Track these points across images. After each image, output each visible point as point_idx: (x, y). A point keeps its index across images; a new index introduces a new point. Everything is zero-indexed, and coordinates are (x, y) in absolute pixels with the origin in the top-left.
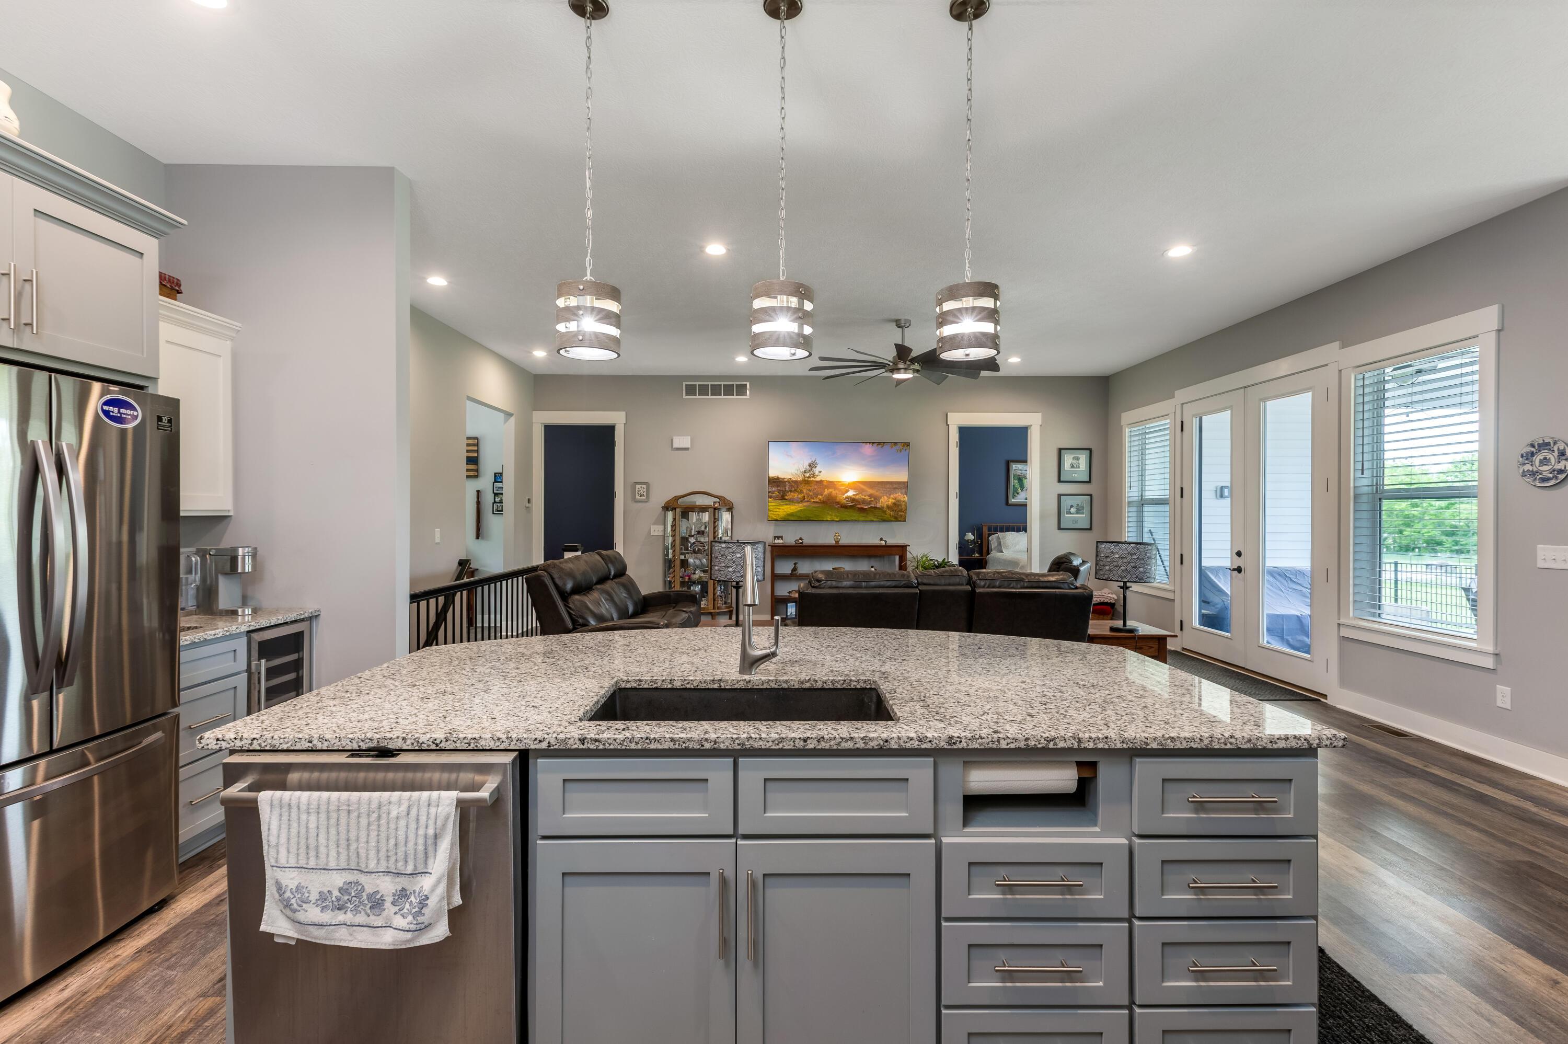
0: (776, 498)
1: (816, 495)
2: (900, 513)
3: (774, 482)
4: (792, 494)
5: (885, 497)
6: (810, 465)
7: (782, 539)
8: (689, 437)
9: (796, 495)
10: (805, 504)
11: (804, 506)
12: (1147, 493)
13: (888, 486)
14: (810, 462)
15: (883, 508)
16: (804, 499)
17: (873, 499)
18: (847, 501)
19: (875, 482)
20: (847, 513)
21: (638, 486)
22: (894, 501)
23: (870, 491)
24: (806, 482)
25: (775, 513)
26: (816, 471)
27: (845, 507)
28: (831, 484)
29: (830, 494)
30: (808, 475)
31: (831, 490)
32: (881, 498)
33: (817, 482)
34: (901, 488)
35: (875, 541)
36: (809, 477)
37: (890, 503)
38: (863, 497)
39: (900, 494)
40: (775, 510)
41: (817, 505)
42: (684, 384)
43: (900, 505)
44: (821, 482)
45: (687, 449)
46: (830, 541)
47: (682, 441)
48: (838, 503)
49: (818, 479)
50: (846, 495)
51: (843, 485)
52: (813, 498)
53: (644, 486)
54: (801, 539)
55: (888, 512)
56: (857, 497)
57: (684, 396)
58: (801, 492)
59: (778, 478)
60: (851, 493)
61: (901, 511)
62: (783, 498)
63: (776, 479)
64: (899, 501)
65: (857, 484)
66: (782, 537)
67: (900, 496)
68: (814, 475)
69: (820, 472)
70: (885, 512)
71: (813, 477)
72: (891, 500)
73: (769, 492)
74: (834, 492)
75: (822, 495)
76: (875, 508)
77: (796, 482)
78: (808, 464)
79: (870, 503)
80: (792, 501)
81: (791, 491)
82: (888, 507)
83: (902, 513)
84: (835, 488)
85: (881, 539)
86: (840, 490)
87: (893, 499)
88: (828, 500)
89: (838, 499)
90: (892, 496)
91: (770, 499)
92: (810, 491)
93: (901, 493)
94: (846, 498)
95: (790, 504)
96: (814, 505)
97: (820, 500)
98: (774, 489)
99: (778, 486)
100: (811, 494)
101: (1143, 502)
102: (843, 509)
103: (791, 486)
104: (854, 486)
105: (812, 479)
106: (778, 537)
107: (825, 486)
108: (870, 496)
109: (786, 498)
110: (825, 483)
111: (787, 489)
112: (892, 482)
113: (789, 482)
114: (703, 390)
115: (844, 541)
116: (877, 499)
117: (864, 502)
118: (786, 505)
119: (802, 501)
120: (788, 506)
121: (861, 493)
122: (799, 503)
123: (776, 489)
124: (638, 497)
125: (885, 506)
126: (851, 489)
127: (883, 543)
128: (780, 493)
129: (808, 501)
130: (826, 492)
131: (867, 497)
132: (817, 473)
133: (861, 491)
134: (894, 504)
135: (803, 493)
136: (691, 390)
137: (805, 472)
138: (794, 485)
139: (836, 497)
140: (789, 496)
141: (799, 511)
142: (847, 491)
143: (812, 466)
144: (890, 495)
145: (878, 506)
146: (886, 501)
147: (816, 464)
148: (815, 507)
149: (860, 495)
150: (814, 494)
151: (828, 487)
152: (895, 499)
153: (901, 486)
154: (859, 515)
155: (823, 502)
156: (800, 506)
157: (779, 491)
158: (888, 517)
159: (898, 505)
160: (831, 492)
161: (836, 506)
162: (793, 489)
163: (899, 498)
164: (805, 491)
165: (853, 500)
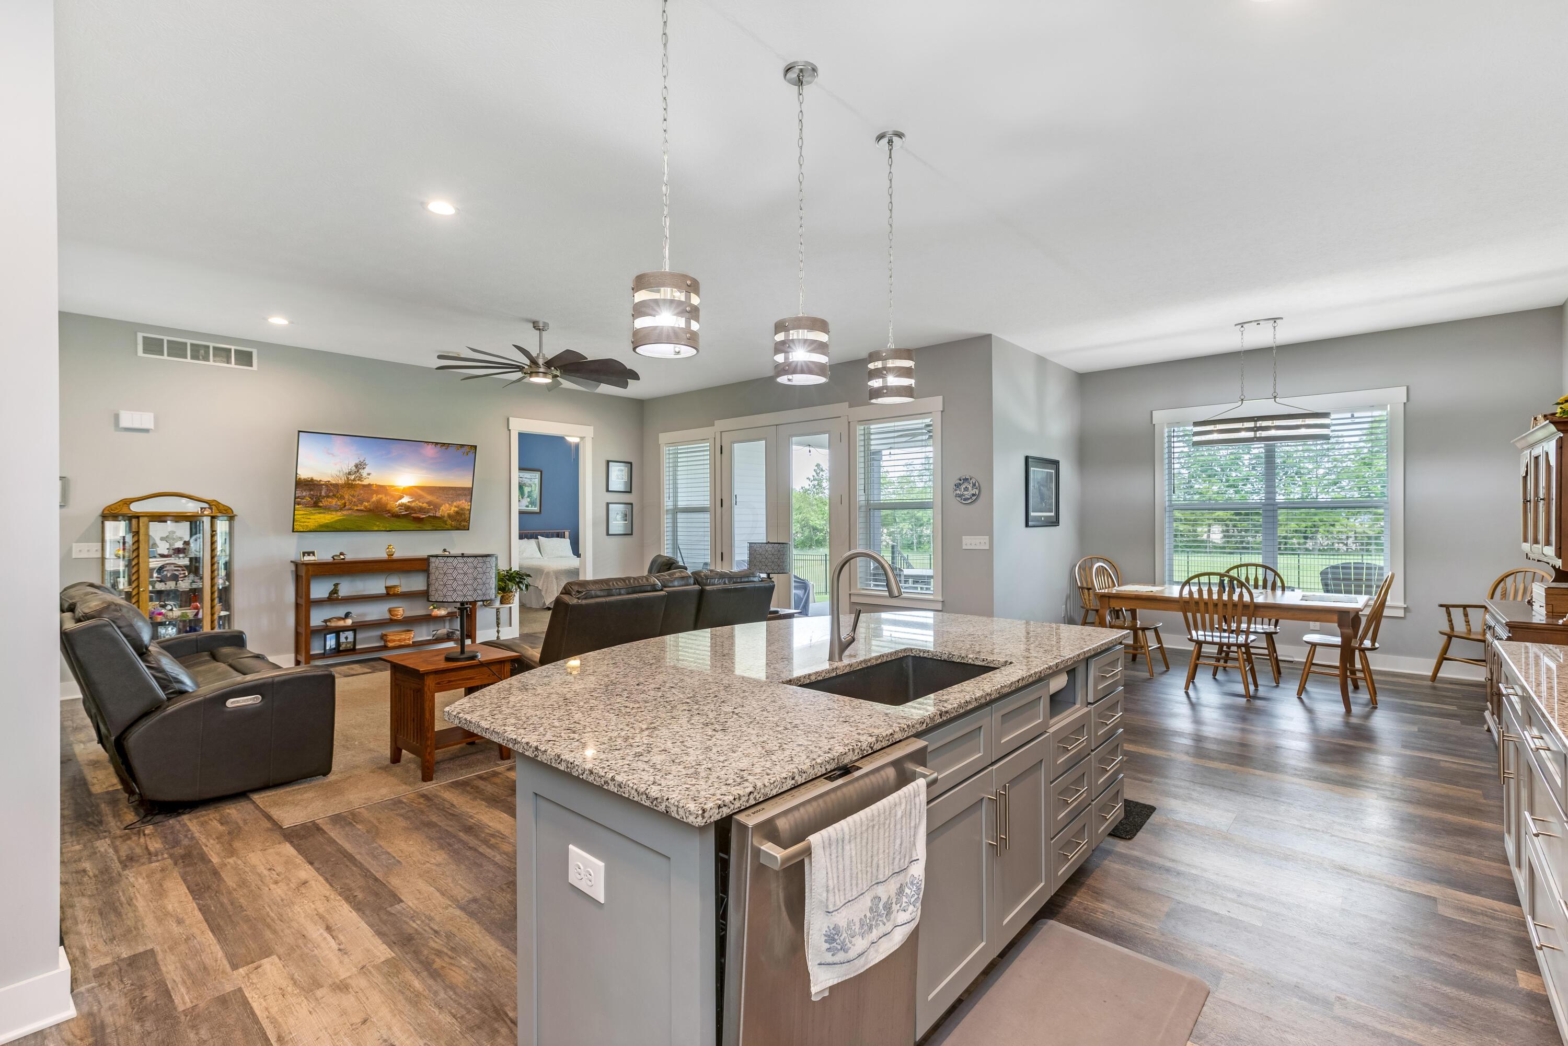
0: (306, 505)
1: (361, 501)
2: (463, 523)
3: (306, 485)
4: (329, 499)
5: (447, 505)
6: (356, 466)
7: (314, 555)
8: (151, 414)
9: (334, 502)
10: (345, 513)
11: (344, 515)
12: (679, 503)
13: (450, 492)
14: (357, 462)
15: (444, 517)
16: (345, 506)
17: (432, 507)
18: (400, 509)
19: (436, 486)
20: (398, 524)
22: (456, 509)
23: (429, 498)
24: (349, 485)
25: (302, 524)
26: (364, 473)
27: (396, 516)
28: (382, 489)
29: (379, 501)
30: (353, 477)
31: (380, 496)
32: (441, 506)
33: (364, 486)
34: (465, 495)
36: (354, 480)
37: (452, 511)
38: (421, 504)
39: (464, 501)
40: (303, 520)
41: (360, 514)
42: (140, 335)
43: (464, 514)
44: (369, 485)
45: (146, 431)
46: (381, 555)
47: (136, 419)
48: (389, 511)
49: (366, 482)
50: (400, 502)
51: (397, 490)
52: (357, 506)
54: (342, 554)
55: (449, 522)
56: (413, 504)
58: (342, 497)
59: (312, 480)
60: (405, 500)
61: (464, 520)
62: (316, 505)
63: (309, 481)
64: (463, 509)
65: (416, 489)
66: (313, 553)
67: (464, 504)
68: (360, 478)
69: (369, 474)
70: (445, 522)
71: (359, 480)
72: (453, 509)
73: (296, 497)
74: (384, 499)
75: (368, 502)
76: (435, 517)
77: (336, 485)
78: (354, 464)
79: (428, 511)
80: (328, 509)
81: (328, 497)
82: (449, 516)
83: (466, 523)
84: (386, 494)
86: (392, 496)
87: (455, 507)
88: (377, 508)
89: (389, 507)
90: (455, 504)
91: (297, 506)
92: (353, 496)
93: (466, 501)
94: (400, 505)
95: (324, 513)
96: (355, 514)
97: (366, 507)
98: (304, 494)
99: (311, 490)
100: (354, 500)
101: (676, 511)
102: (394, 518)
103: (329, 490)
104: (410, 491)
105: (358, 482)
106: (309, 554)
107: (374, 490)
108: (429, 503)
109: (321, 505)
110: (374, 488)
111: (323, 494)
112: (455, 488)
113: (326, 485)
115: (399, 554)
116: (437, 507)
117: (421, 510)
118: (320, 513)
119: (341, 509)
120: (322, 515)
121: (418, 500)
122: (337, 511)
123: (308, 493)
125: (446, 515)
126: (407, 495)
128: (312, 499)
129: (350, 509)
130: (374, 498)
131: (425, 505)
132: (364, 475)
133: (418, 497)
134: (457, 513)
135: (344, 498)
137: (349, 473)
138: (333, 489)
139: (387, 504)
140: (324, 503)
141: (336, 522)
142: (401, 497)
143: (359, 467)
144: (452, 502)
145: (438, 514)
146: (447, 509)
147: (365, 464)
148: (358, 517)
149: (417, 502)
150: (359, 500)
151: (377, 492)
152: (458, 507)
153: (465, 492)
154: (413, 526)
155: (369, 511)
156: (339, 514)
157: (311, 497)
158: (449, 527)
159: (461, 514)
160: (381, 498)
161: (387, 516)
162: (331, 494)
163: (463, 506)
164: (346, 497)
165: (407, 507)
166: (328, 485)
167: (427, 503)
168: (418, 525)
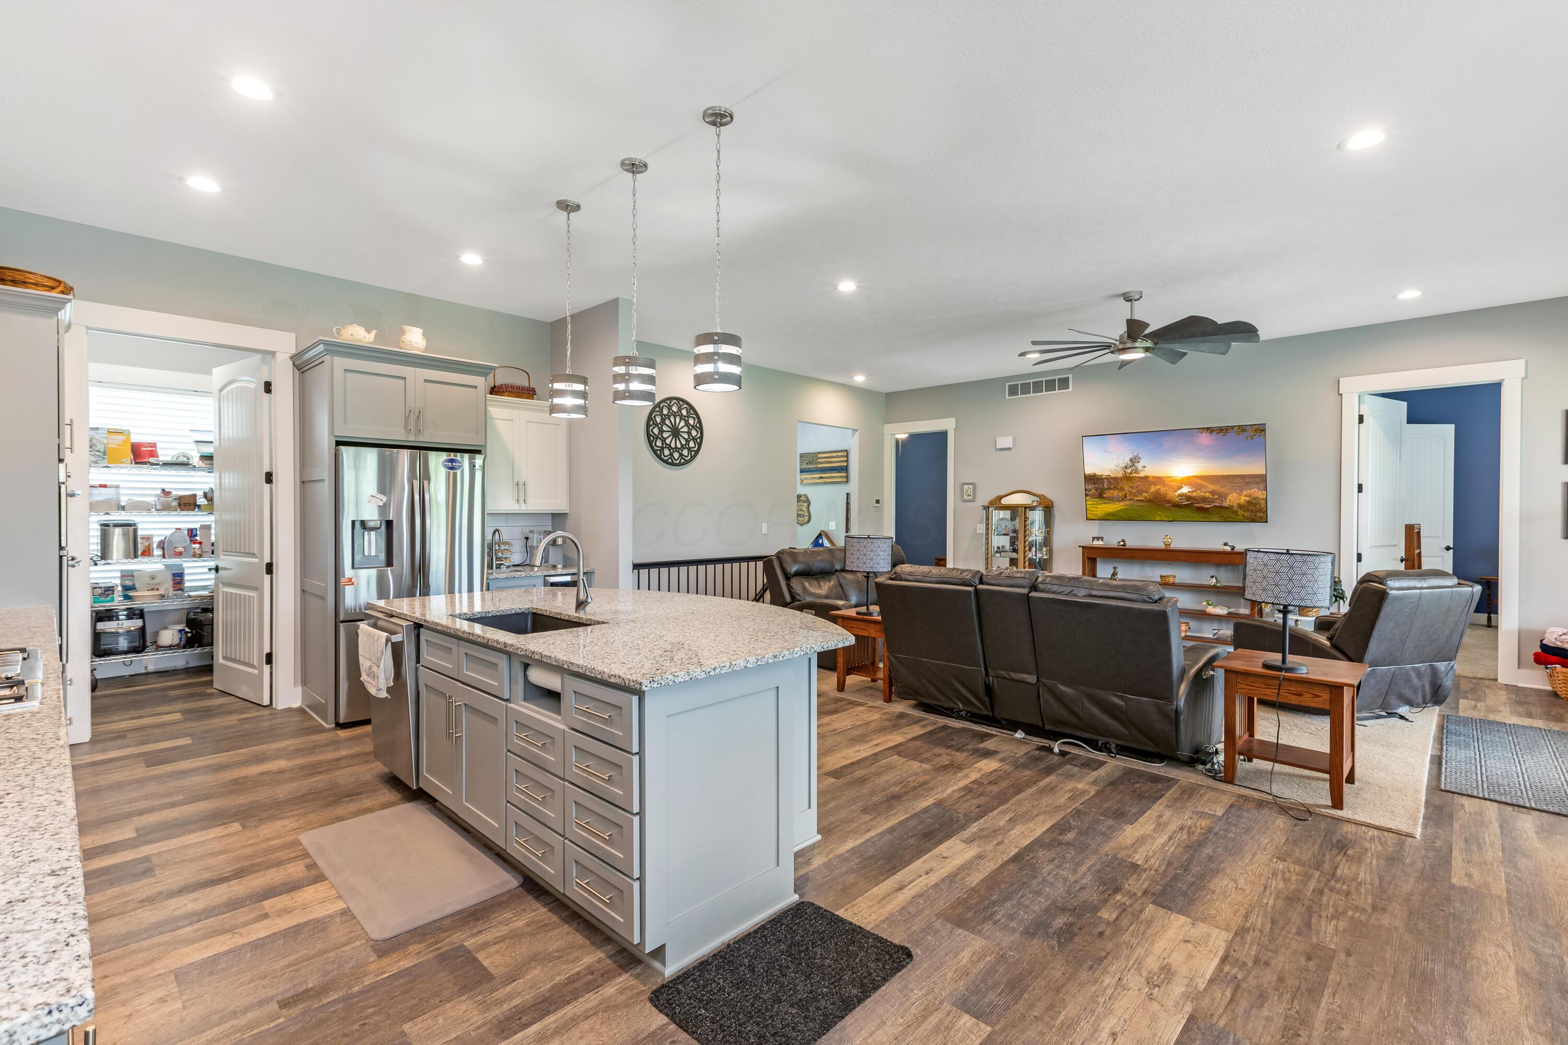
0: (1093, 496)
1: (1140, 493)
2: (1259, 514)
3: (1092, 480)
4: (1112, 491)
5: (1235, 494)
6: (1131, 460)
7: (1102, 540)
8: (1011, 437)
9: (1116, 493)
10: (1127, 503)
11: (1126, 505)
13: (1237, 480)
14: (1132, 456)
15: (1233, 507)
16: (1126, 497)
17: (1216, 497)
18: (1181, 499)
19: (1218, 476)
20: (1181, 513)
21: (966, 487)
22: (1247, 499)
23: (1212, 487)
24: (1127, 478)
25: (1093, 513)
26: (1139, 466)
27: (1177, 506)
28: (1159, 480)
29: (1158, 492)
30: (1129, 471)
31: (1159, 487)
32: (1228, 495)
33: (1141, 478)
34: (1257, 483)
35: (1217, 545)
36: (1131, 473)
37: (1242, 501)
38: (1203, 494)
39: (1256, 489)
40: (1094, 510)
41: (1141, 504)
42: (1007, 384)
43: (1259, 504)
44: (1146, 477)
45: (1009, 449)
46: (1159, 545)
47: (1004, 441)
48: (1169, 502)
49: (1142, 474)
50: (1179, 492)
51: (1174, 481)
52: (1137, 496)
53: (971, 486)
54: (1123, 541)
55: (1241, 512)
56: (1194, 494)
57: (1007, 397)
58: (1122, 489)
59: (1096, 475)
60: (1185, 490)
61: (1261, 511)
62: (1100, 496)
63: (1094, 476)
64: (1256, 499)
65: (1194, 479)
66: (1102, 539)
67: (1256, 492)
68: (1136, 471)
69: (1144, 467)
70: (1235, 513)
71: (1135, 473)
72: (1243, 498)
73: (1086, 490)
74: (1163, 489)
75: (1147, 492)
76: (1222, 507)
77: (1115, 479)
78: (1129, 459)
79: (1212, 501)
80: (1111, 500)
81: (1110, 489)
82: (1240, 506)
83: (1262, 514)
84: (1164, 485)
85: (1226, 544)
86: (1170, 487)
87: (1246, 496)
88: (1156, 498)
89: (1168, 497)
90: (1244, 493)
91: (1087, 498)
92: (1132, 488)
93: (1259, 489)
94: (1179, 495)
95: (1109, 504)
96: (1137, 504)
97: (1145, 498)
98: (1090, 487)
99: (1095, 484)
100: (1134, 491)
102: (1175, 508)
103: (1110, 483)
104: (1189, 481)
105: (1135, 475)
106: (1098, 539)
107: (1152, 482)
108: (1213, 493)
109: (1105, 496)
110: (1151, 479)
111: (1105, 486)
112: (1242, 475)
113: (1107, 479)
114: (1025, 389)
115: (1176, 545)
116: (1223, 496)
117: (1204, 500)
118: (1105, 503)
119: (1123, 500)
120: (1107, 505)
121: (1200, 490)
122: (1119, 501)
123: (1095, 487)
124: (966, 497)
125: (1235, 505)
126: (1186, 485)
127: (1228, 549)
128: (1098, 491)
129: (1131, 500)
130: (1153, 489)
131: (1208, 495)
132: (1140, 468)
133: (1199, 487)
134: (1249, 502)
135: (1124, 490)
136: (1013, 390)
137: (1126, 467)
138: (1114, 482)
139: (1166, 494)
140: (1108, 494)
141: (1120, 511)
142: (1180, 488)
143: (1134, 461)
144: (1241, 491)
145: (1225, 504)
146: (1235, 499)
147: (1139, 458)
148: (1139, 506)
149: (1198, 492)
150: (1138, 491)
151: (1154, 484)
152: (1250, 496)
153: (1257, 480)
154: (1197, 516)
155: (1149, 501)
156: (1122, 504)
157: (1096, 489)
158: (1240, 517)
159: (1255, 505)
160: (1159, 489)
161: (1167, 505)
162: (1112, 486)
163: (1256, 495)
164: (1126, 489)
165: (1188, 498)
166: (1108, 478)
167: (1210, 493)
168: (1203, 515)
